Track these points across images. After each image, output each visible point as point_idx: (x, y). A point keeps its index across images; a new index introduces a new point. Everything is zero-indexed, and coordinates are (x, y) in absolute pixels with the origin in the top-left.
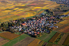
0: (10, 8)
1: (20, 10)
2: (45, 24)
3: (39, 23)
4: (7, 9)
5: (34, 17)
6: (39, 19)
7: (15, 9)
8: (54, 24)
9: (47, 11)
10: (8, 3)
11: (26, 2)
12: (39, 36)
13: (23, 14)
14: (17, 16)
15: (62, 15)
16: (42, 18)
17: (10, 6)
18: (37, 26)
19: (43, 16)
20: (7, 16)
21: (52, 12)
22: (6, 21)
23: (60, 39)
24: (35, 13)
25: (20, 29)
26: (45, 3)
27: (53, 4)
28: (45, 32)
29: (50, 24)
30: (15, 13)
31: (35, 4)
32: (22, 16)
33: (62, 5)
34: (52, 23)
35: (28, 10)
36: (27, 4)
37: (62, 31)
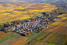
0: (9, 11)
1: (18, 13)
2: (38, 25)
3: (33, 24)
4: (6, 12)
5: (30, 19)
6: (34, 21)
7: (13, 12)
8: (46, 25)
9: (44, 13)
10: (8, 6)
11: (27, 5)
12: (28, 35)
13: (20, 16)
14: (14, 18)
15: (56, 18)
16: (37, 20)
17: (9, 9)
18: (29, 27)
19: (39, 18)
20: (5, 18)
21: (48, 15)
22: (2, 22)
23: (46, 37)
24: (31, 15)
25: (13, 30)
26: (44, 7)
27: (52, 7)
28: (35, 32)
29: (42, 25)
30: (13, 16)
31: (34, 7)
32: (19, 18)
33: (60, 8)
34: (44, 24)
35: (26, 13)
36: (27, 7)
37: (50, 31)
